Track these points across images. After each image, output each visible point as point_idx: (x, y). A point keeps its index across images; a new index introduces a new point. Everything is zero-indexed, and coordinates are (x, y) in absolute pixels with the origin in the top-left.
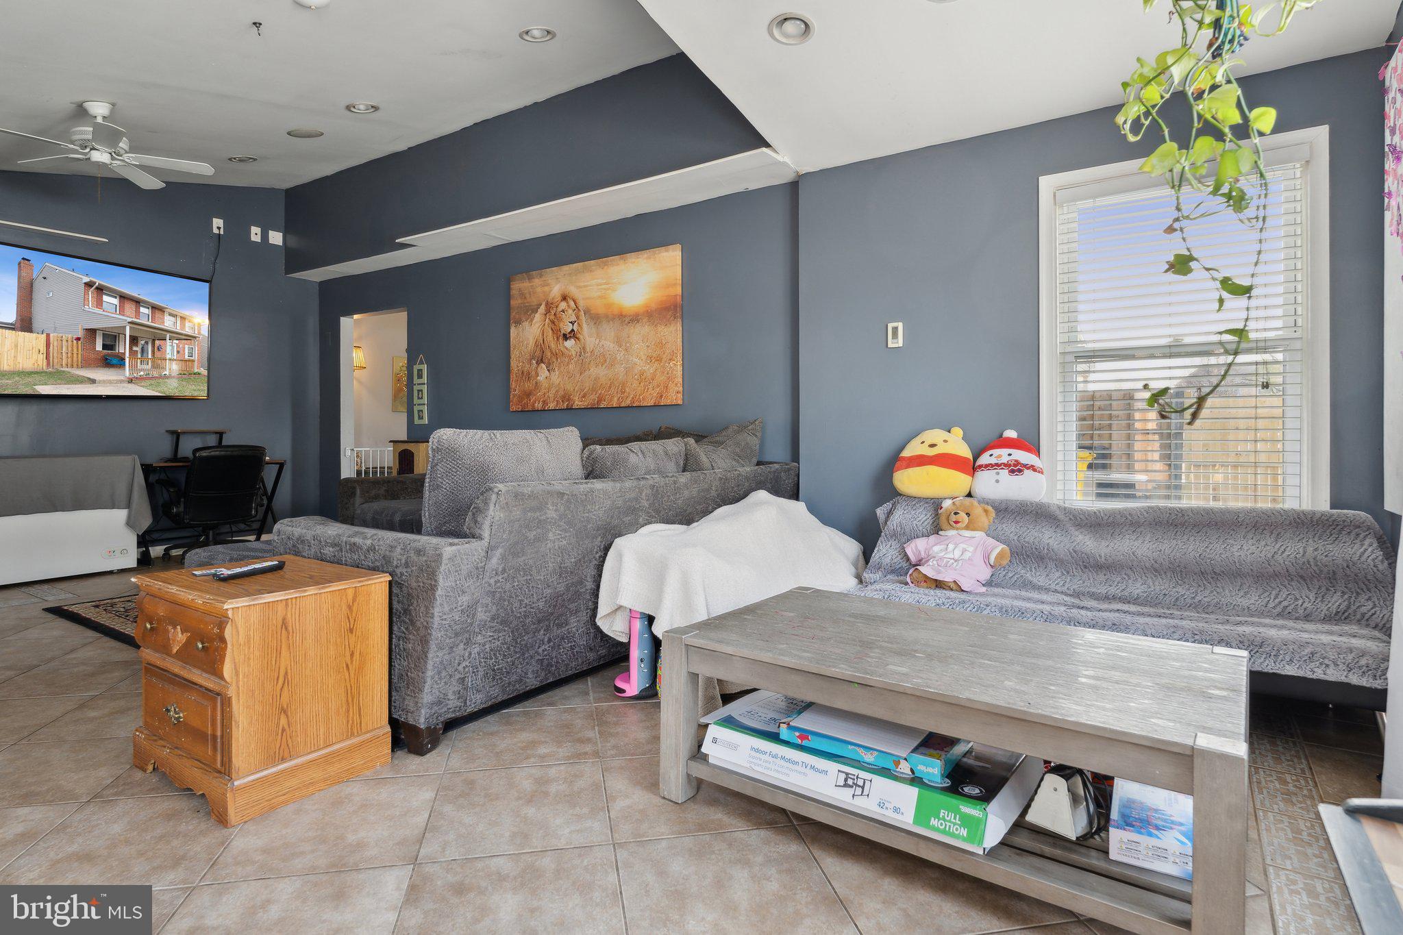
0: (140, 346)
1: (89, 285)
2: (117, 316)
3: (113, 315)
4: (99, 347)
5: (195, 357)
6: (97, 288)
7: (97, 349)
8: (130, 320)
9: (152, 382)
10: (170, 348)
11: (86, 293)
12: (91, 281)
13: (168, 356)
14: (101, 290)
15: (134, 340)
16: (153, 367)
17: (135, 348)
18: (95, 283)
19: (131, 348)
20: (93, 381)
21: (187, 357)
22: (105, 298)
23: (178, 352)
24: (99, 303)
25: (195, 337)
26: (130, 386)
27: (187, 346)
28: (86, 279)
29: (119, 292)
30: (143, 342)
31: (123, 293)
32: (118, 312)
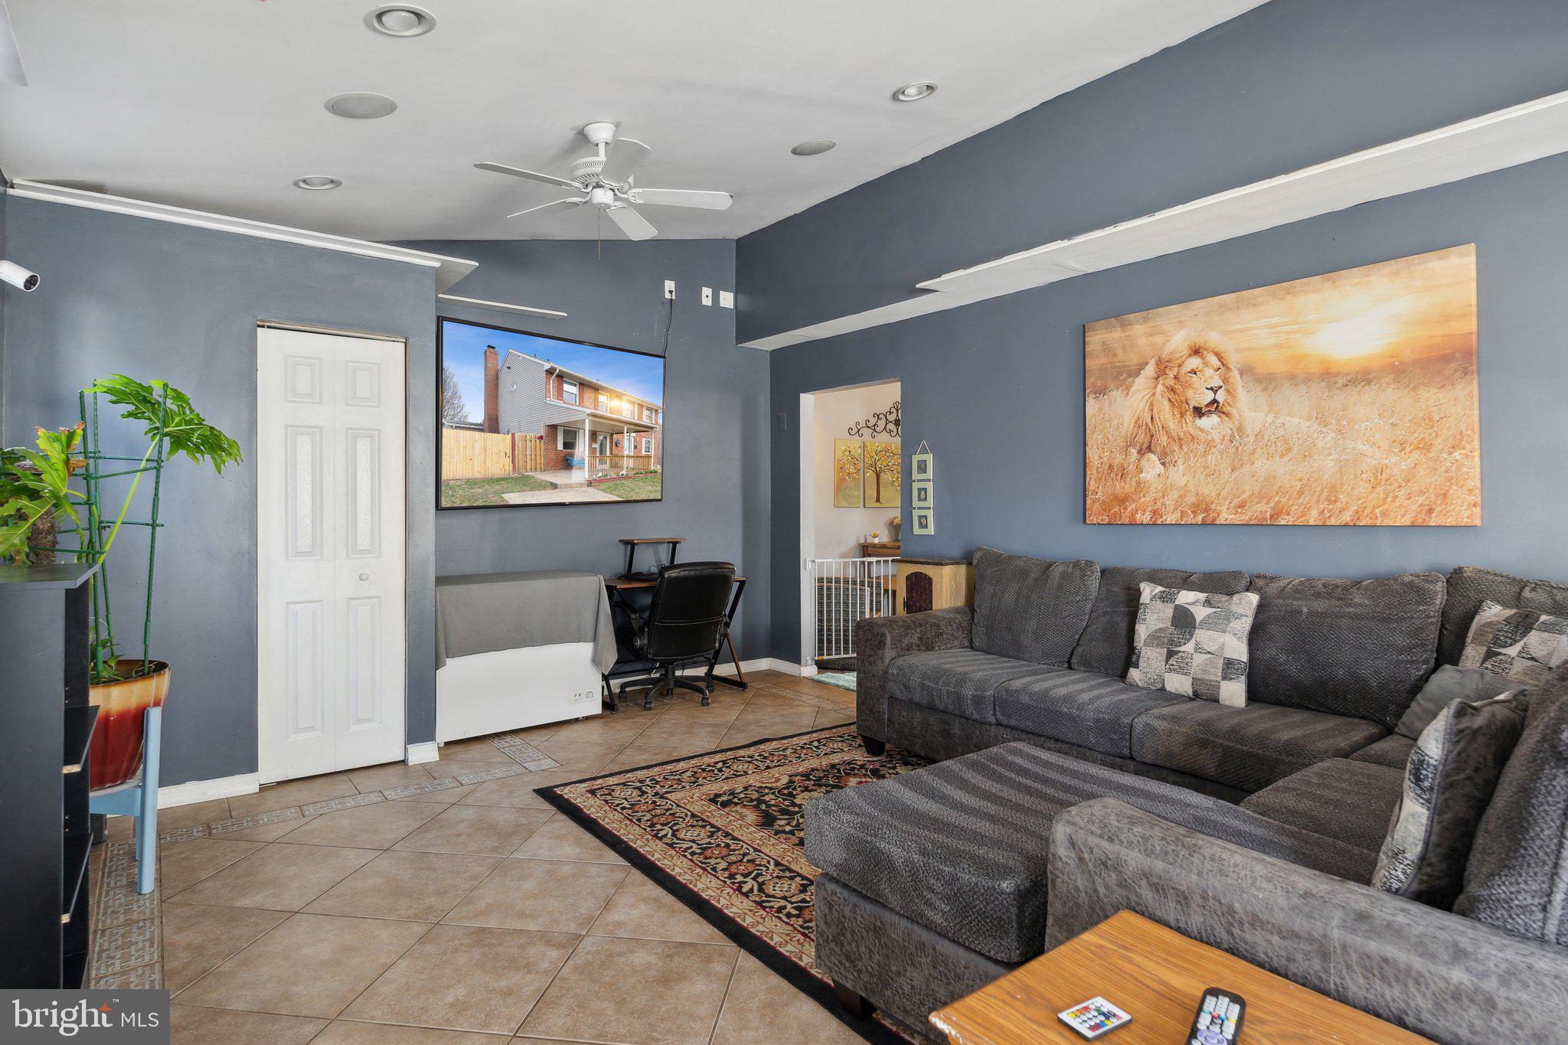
0: (599, 442)
1: (550, 372)
2: (576, 408)
3: (574, 407)
4: (560, 447)
5: (652, 453)
6: (558, 376)
7: (558, 449)
8: (589, 411)
9: (611, 484)
10: (627, 443)
11: (547, 383)
12: (552, 368)
13: (626, 453)
14: (561, 377)
15: (594, 435)
16: (611, 466)
17: (594, 446)
18: (556, 369)
19: (590, 446)
20: (554, 486)
21: (644, 453)
22: (566, 387)
23: (635, 447)
24: (560, 393)
25: (652, 428)
26: (591, 490)
27: (644, 439)
28: (547, 366)
29: (579, 378)
30: (601, 438)
31: (583, 379)
32: (577, 403)
